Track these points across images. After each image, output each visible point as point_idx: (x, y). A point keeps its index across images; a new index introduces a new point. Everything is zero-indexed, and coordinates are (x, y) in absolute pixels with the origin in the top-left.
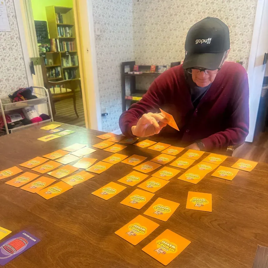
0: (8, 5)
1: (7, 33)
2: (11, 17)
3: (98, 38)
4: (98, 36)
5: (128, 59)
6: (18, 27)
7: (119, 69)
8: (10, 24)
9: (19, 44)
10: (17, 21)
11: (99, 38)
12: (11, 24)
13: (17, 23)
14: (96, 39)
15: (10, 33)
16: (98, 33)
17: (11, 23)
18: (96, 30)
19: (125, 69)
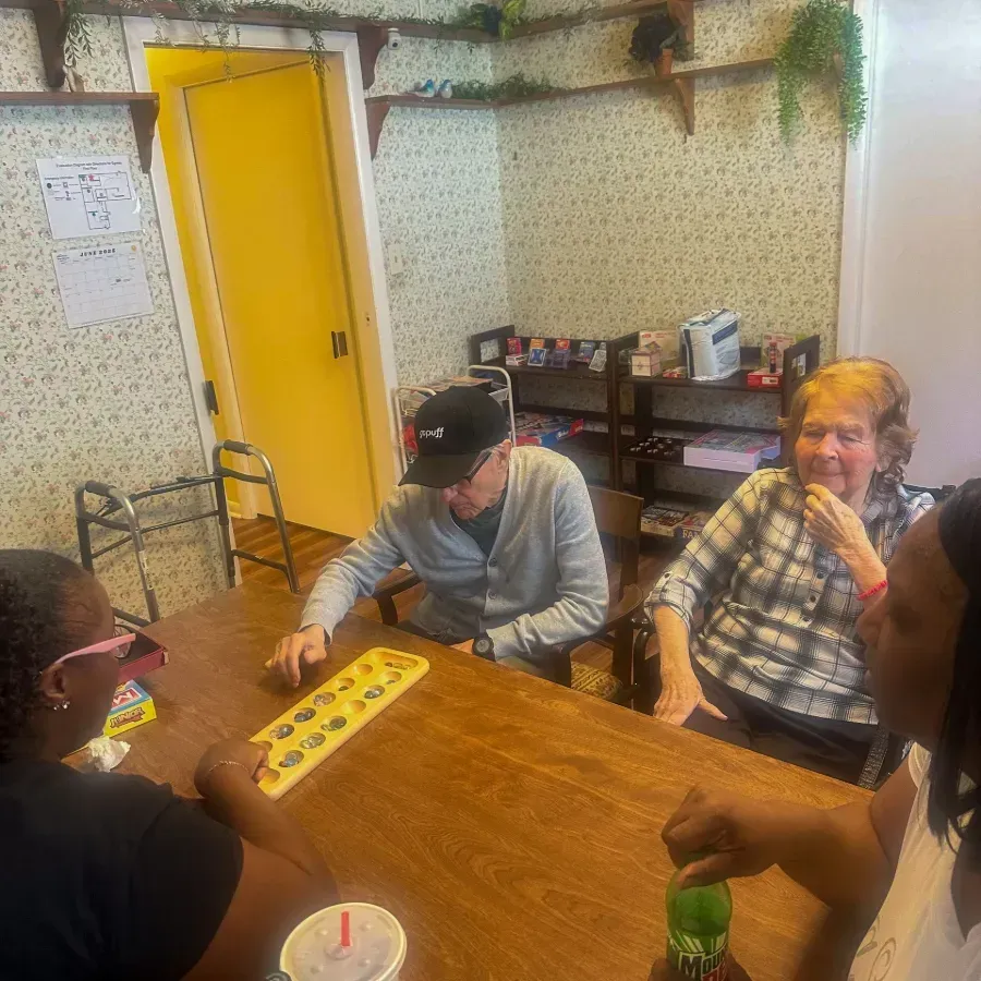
0: (148, 249)
1: (145, 320)
2: (155, 278)
3: (396, 282)
4: (398, 276)
5: (491, 321)
6: (173, 299)
7: (464, 354)
8: (151, 295)
9: (175, 340)
10: (170, 285)
11: (398, 281)
12: (154, 295)
13: (171, 290)
14: (392, 287)
15: (152, 318)
16: (397, 268)
17: (155, 293)
18: (392, 262)
19: (483, 351)
